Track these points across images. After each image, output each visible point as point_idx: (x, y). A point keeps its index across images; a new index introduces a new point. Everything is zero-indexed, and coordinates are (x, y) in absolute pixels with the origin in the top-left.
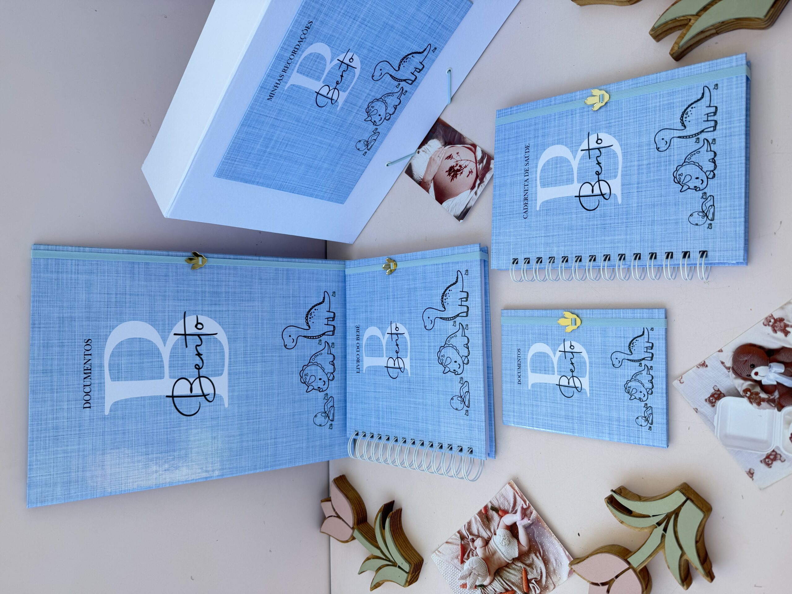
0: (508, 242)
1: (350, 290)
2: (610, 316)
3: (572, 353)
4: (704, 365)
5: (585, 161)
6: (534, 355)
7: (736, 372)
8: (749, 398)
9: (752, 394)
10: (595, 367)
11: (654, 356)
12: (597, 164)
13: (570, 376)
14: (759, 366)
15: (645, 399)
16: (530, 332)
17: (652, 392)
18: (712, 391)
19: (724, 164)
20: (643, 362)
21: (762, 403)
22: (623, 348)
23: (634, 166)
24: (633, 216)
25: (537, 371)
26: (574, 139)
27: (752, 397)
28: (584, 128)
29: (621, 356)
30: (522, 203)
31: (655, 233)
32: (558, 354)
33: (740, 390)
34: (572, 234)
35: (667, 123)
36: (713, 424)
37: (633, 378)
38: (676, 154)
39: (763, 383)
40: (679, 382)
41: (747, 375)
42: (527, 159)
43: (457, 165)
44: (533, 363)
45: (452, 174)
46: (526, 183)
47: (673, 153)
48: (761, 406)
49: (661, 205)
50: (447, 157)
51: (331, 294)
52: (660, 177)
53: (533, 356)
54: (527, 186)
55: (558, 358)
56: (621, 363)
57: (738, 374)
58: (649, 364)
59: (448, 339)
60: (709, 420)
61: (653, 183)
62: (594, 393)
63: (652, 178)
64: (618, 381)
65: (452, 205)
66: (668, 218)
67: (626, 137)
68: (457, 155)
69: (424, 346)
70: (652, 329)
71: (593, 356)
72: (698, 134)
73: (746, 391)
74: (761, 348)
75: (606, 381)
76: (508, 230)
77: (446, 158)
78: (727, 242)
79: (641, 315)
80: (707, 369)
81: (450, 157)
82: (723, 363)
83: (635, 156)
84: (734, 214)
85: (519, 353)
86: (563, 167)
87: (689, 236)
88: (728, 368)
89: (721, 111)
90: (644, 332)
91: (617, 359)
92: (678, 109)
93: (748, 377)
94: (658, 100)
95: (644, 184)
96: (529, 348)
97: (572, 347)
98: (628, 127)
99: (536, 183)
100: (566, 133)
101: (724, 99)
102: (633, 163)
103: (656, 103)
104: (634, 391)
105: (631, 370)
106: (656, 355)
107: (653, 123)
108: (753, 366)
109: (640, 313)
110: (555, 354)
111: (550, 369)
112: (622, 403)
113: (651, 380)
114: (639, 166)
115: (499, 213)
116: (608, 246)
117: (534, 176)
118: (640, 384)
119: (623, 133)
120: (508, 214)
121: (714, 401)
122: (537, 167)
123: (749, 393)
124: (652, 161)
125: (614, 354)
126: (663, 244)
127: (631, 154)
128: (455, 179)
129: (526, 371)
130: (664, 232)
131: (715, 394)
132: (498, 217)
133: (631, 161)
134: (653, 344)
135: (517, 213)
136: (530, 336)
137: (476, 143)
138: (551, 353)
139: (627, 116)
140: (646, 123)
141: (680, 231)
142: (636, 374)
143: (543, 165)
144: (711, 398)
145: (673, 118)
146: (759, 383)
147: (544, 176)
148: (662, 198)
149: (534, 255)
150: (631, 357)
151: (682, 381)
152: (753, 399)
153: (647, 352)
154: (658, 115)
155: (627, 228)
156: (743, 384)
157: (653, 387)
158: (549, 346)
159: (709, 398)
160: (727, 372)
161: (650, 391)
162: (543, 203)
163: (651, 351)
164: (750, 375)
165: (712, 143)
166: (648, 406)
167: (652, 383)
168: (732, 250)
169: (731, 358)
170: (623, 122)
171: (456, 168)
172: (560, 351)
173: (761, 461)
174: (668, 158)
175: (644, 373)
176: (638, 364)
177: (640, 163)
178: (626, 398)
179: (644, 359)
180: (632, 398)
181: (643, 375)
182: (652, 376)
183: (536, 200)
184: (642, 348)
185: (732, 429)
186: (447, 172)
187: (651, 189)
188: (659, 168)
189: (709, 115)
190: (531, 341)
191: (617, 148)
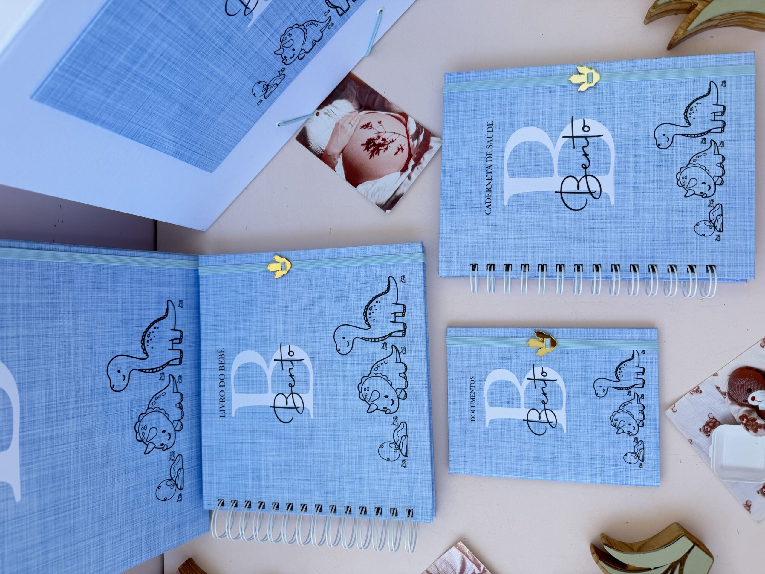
0: (464, 243)
1: (207, 298)
2: (592, 336)
3: (544, 380)
4: (698, 390)
5: (568, 151)
6: (494, 384)
7: (732, 397)
8: (746, 425)
9: (748, 420)
10: (573, 397)
11: (646, 383)
12: (583, 155)
13: (541, 409)
14: (757, 390)
15: (634, 432)
16: (488, 355)
17: (643, 424)
18: (707, 419)
19: (733, 170)
20: (633, 390)
21: (759, 429)
22: (608, 374)
23: (630, 162)
24: (629, 221)
25: (497, 404)
26: (553, 122)
27: (749, 423)
28: (566, 110)
29: (605, 384)
30: (484, 195)
31: (656, 242)
32: (526, 382)
33: (737, 417)
34: (552, 237)
35: (669, 117)
36: (708, 456)
37: (621, 408)
38: (679, 153)
39: (760, 408)
40: (671, 411)
41: (744, 401)
42: (490, 140)
43: (379, 137)
44: (493, 394)
45: (372, 149)
46: (489, 171)
47: (676, 152)
48: (758, 433)
49: (662, 210)
50: (364, 126)
51: (176, 304)
52: (660, 178)
53: (492, 385)
54: (490, 174)
55: (525, 387)
56: (605, 392)
57: (734, 400)
58: (640, 392)
59: (375, 367)
60: (704, 452)
61: (652, 184)
62: (572, 428)
63: (651, 178)
64: (602, 413)
65: (372, 189)
66: (670, 226)
67: (619, 127)
68: (378, 125)
69: (336, 376)
70: (643, 352)
71: (571, 384)
72: (704, 133)
73: (742, 417)
74: (758, 370)
75: (588, 413)
76: (463, 228)
77: (362, 127)
78: (737, 256)
79: (631, 336)
80: (701, 395)
81: (367, 126)
82: (718, 388)
83: (631, 151)
84: (744, 226)
85: (472, 382)
86: (539, 154)
87: (695, 248)
88: (724, 394)
89: (729, 111)
90: (633, 355)
91: (601, 387)
92: (681, 102)
93: (745, 403)
94: (658, 90)
95: (642, 185)
96: (487, 375)
97: (544, 374)
98: (622, 116)
99: (503, 171)
100: (543, 114)
101: (733, 99)
102: (628, 159)
103: (656, 92)
104: (622, 424)
105: (618, 399)
106: (648, 381)
107: (652, 115)
108: (750, 391)
109: (629, 334)
110: (521, 382)
111: (515, 401)
112: (607, 439)
113: (642, 411)
114: (635, 162)
115: (451, 205)
116: (599, 254)
117: (500, 162)
118: (628, 416)
119: (616, 122)
120: (464, 207)
121: (709, 430)
122: (503, 151)
123: (745, 420)
124: (651, 158)
125: (598, 381)
126: (664, 255)
127: (626, 148)
128: (376, 156)
129: (482, 404)
130: (665, 242)
131: (710, 422)
132: (448, 211)
133: (626, 157)
134: (644, 369)
135: (477, 206)
136: (488, 360)
137: (407, 112)
138: (516, 382)
139: (620, 103)
140: (644, 114)
141: (685, 241)
142: (624, 404)
143: (512, 149)
144: (706, 427)
145: (676, 112)
146: (756, 408)
147: (514, 163)
148: (664, 202)
149: (501, 261)
150: (618, 385)
151: (674, 410)
152: (749, 426)
153: (637, 378)
154: (657, 107)
155: (622, 234)
156: (739, 410)
157: (644, 418)
158: (514, 373)
159: (704, 427)
160: (723, 398)
161: (641, 423)
162: (512, 196)
163: (642, 377)
164: (747, 401)
165: (720, 146)
166: (639, 440)
167: (643, 414)
168: (742, 266)
169: (727, 383)
170: (616, 109)
171: (377, 142)
172: (528, 379)
173: (758, 492)
174: (670, 157)
175: (634, 402)
176: (626, 392)
177: (637, 159)
178: (612, 433)
179: (633, 386)
180: (619, 432)
181: (633, 404)
182: (644, 406)
183: (503, 192)
184: (632, 374)
185: (728, 460)
186: (363, 145)
187: (650, 191)
188: (659, 168)
189: (716, 114)
190: (488, 367)
191: (608, 139)
